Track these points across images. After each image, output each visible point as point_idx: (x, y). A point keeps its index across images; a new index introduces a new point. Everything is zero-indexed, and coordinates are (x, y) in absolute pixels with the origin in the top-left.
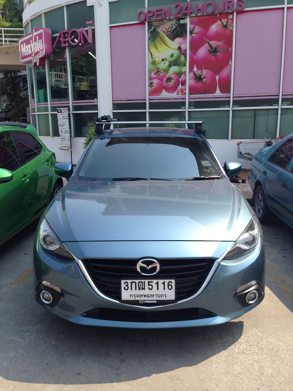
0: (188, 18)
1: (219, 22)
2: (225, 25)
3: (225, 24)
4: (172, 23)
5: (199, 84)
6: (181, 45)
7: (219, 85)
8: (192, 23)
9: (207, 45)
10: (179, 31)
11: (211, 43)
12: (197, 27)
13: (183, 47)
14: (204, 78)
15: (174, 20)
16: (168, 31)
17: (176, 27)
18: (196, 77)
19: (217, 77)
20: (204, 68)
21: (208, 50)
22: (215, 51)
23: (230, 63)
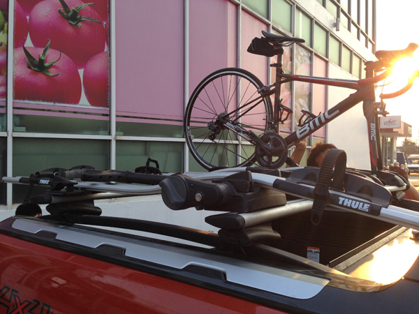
5: (40, 79)
7: (85, 88)
14: (51, 66)
18: (32, 63)
19: (81, 72)
20: (52, 47)
21: (59, 12)
22: (74, 17)
23: (106, 49)
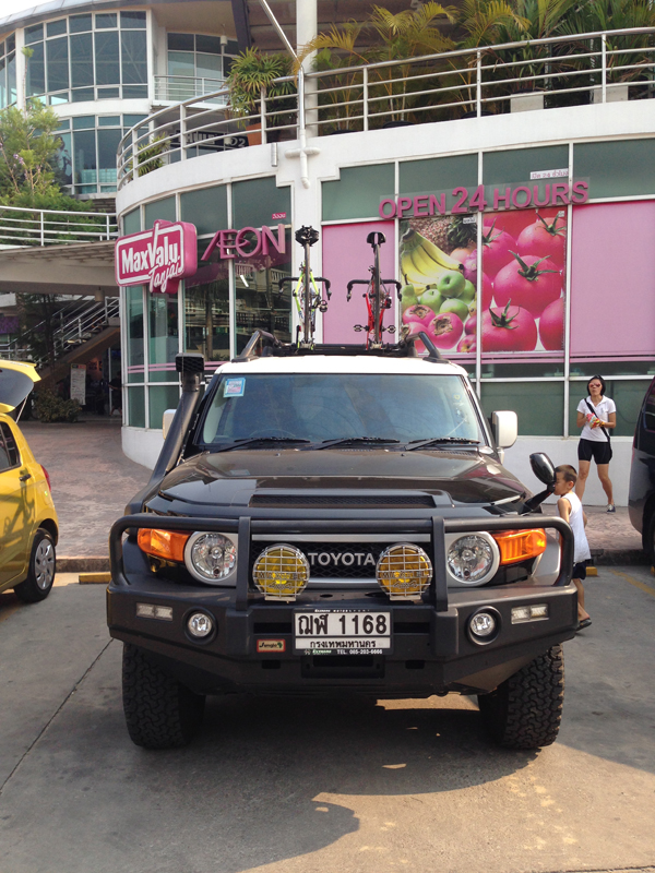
0: (480, 215)
1: (539, 222)
2: (551, 229)
3: (550, 226)
4: (447, 221)
5: (502, 333)
6: (464, 262)
7: (540, 334)
8: (486, 223)
9: (516, 262)
10: (460, 237)
11: (523, 258)
12: (495, 231)
13: (469, 265)
14: (511, 321)
15: (452, 218)
16: (439, 237)
17: (456, 229)
18: (495, 321)
19: (537, 321)
20: (512, 304)
21: (519, 272)
22: (533, 273)
23: (562, 296)
